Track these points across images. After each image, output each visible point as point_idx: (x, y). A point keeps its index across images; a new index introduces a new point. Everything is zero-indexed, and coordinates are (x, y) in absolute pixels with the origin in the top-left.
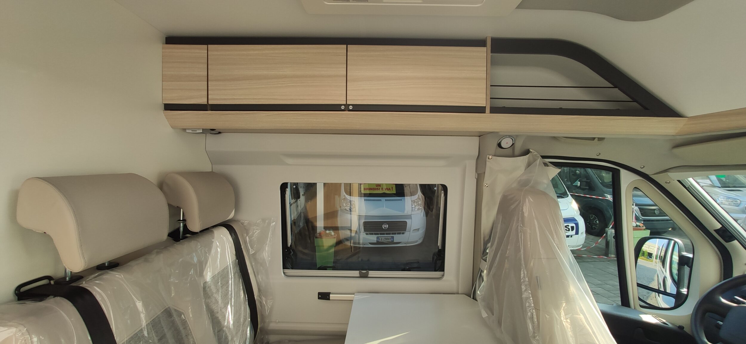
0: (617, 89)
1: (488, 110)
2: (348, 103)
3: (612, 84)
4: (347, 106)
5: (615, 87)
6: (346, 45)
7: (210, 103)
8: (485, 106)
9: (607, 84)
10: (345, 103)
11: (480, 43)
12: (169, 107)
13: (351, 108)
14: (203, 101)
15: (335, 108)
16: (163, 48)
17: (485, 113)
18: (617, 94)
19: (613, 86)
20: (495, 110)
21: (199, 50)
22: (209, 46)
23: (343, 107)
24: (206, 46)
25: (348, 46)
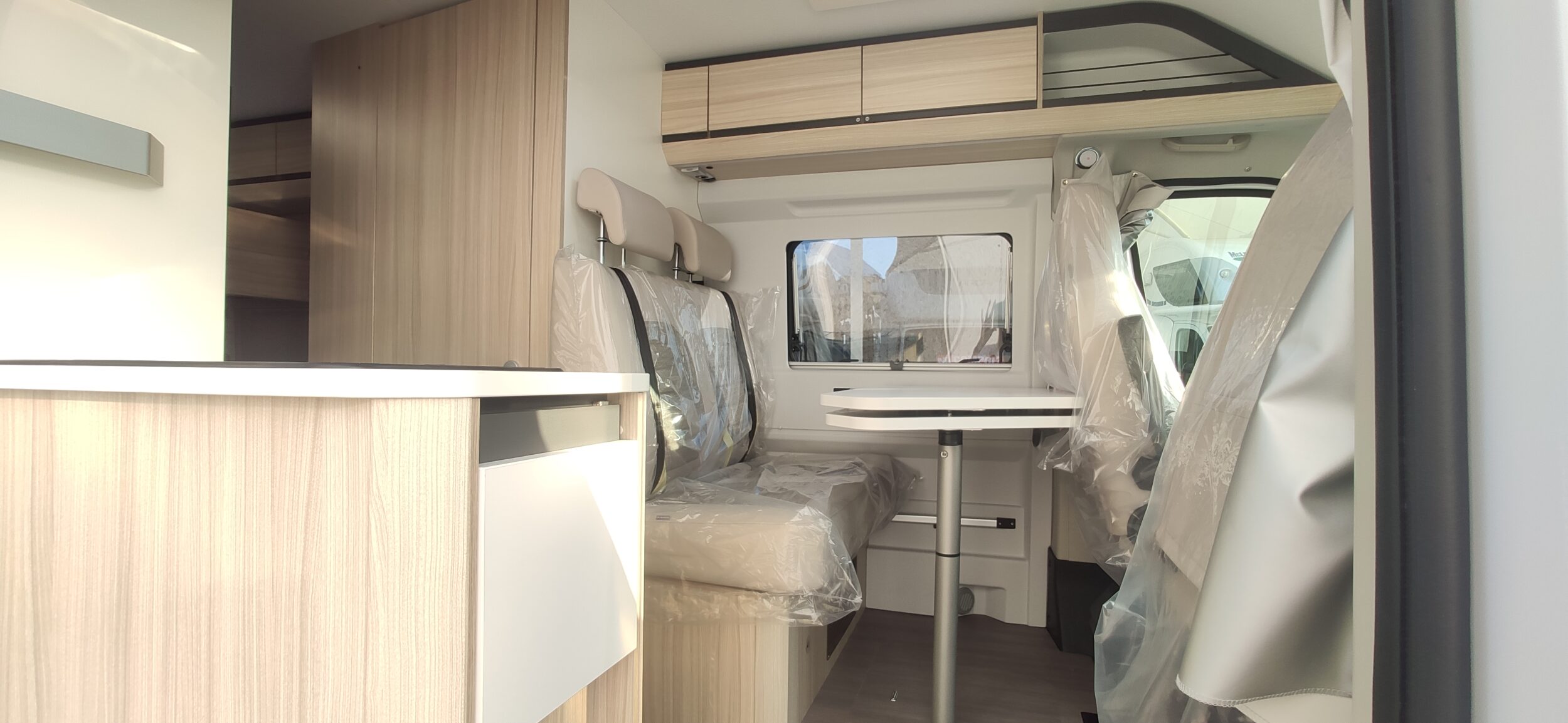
0: (1230, 56)
1: (1040, 104)
2: (863, 114)
3: (1223, 51)
4: (863, 117)
5: (1227, 54)
6: (860, 47)
7: (710, 129)
8: (1035, 99)
9: (1215, 51)
10: (860, 114)
11: (1030, 21)
12: (667, 139)
13: (867, 119)
14: (702, 128)
15: (849, 121)
16: (663, 75)
17: (1036, 108)
18: (1232, 63)
19: (1223, 53)
20: (1047, 104)
21: (700, 73)
22: (710, 66)
23: (858, 120)
24: (707, 67)
25: (864, 47)
